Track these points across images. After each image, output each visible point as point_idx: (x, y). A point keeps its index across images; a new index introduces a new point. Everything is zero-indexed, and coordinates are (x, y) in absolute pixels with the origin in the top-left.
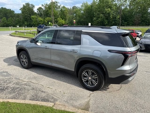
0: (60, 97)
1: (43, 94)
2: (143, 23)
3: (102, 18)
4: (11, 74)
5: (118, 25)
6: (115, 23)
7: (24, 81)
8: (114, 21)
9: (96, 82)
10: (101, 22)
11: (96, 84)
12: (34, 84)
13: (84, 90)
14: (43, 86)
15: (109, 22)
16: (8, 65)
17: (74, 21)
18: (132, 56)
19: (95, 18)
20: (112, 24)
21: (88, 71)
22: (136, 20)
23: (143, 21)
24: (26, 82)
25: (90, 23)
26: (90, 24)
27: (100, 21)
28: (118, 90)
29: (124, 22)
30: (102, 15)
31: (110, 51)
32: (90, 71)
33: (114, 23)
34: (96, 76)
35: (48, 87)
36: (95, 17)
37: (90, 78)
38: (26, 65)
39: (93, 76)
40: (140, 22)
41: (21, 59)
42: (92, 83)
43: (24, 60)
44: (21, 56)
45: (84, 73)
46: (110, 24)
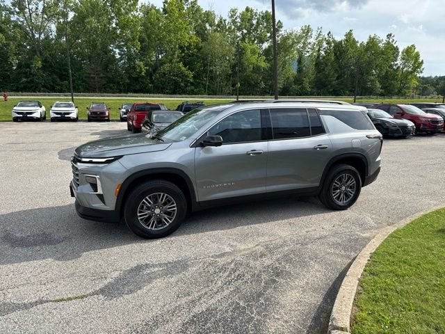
2: (111, 85)
5: (42, 89)
6: (32, 81)
8: (26, 75)
20: (22, 86)
22: (92, 75)
23: (110, 81)
29: (58, 80)
32: (346, 176)
33: (27, 82)
34: (353, 182)
37: (344, 188)
38: (168, 222)
39: (349, 183)
40: (104, 82)
41: (140, 212)
42: (347, 196)
43: (157, 211)
44: (146, 200)
45: (336, 183)
46: (13, 86)
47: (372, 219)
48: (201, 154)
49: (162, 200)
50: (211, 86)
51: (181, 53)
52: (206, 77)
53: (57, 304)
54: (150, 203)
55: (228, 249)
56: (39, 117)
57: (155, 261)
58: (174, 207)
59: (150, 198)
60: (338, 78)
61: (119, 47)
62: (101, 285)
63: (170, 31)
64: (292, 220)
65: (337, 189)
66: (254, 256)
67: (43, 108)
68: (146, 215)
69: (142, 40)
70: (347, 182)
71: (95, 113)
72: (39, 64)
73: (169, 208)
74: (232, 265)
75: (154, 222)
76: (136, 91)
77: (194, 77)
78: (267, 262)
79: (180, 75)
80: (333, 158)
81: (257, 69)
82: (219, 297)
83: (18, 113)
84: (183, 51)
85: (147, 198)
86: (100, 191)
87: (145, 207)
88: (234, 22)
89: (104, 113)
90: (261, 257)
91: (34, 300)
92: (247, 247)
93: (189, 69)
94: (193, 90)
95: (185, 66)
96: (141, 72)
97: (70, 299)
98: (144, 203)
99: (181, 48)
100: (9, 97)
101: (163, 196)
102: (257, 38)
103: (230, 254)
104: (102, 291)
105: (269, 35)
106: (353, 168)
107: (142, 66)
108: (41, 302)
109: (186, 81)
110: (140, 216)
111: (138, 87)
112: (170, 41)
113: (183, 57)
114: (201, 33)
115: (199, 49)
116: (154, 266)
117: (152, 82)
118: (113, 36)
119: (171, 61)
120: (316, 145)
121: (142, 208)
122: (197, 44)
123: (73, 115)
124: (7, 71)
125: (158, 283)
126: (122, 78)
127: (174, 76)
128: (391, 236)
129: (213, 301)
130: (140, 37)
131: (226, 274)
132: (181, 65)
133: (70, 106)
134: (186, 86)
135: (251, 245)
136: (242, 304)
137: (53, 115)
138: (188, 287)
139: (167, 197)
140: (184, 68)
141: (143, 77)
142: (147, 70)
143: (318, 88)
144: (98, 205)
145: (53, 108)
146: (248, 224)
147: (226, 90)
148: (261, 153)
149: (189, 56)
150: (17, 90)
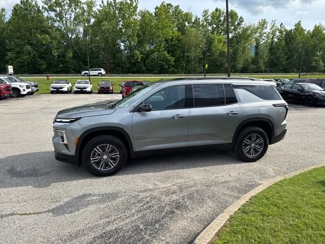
2: (118, 68)
3: (29, 54)
5: (72, 72)
6: (66, 66)
7: (167, 187)
8: (62, 62)
11: (261, 150)
14: (207, 178)
20: (60, 70)
22: (105, 62)
23: (117, 65)
25: (10, 65)
26: (11, 69)
27: (26, 62)
29: (83, 65)
30: (29, 47)
31: (274, 105)
32: (254, 135)
33: (62, 67)
34: (261, 140)
35: (216, 177)
36: (9, 51)
37: (253, 145)
38: (113, 165)
39: (258, 141)
40: (113, 66)
41: (93, 157)
42: (256, 151)
43: (105, 157)
44: (97, 149)
45: (246, 141)
46: (54, 70)
47: (274, 170)
48: (137, 117)
49: (108, 149)
50: (187, 67)
51: (167, 44)
52: (184, 61)
53: (21, 216)
54: (100, 151)
55: (151, 187)
56: (67, 90)
57: (96, 192)
58: (117, 155)
59: (99, 147)
60: (287, 59)
61: (123, 42)
62: (54, 206)
63: (158, 29)
64: (208, 168)
65: (248, 145)
66: (168, 193)
67: (70, 85)
68: (97, 159)
69: (139, 36)
70: (256, 140)
71: (103, 88)
72: (71, 55)
73: (114, 155)
74: (148, 199)
75: (102, 165)
76: (134, 72)
77: (175, 61)
78: (175, 197)
79: (165, 60)
80: (243, 122)
81: (222, 54)
82: (127, 221)
83: (54, 88)
84: (168, 43)
85: (97, 147)
86: (66, 142)
87: (96, 154)
88: (206, 20)
89: (109, 88)
90: (172, 194)
91: (9, 213)
92: (165, 186)
93: (171, 55)
94: (174, 71)
95: (169, 54)
96: (138, 58)
97: (30, 214)
98: (95, 151)
99: (166, 40)
100: (50, 77)
101: (109, 146)
102: (224, 30)
103: (152, 190)
104: (53, 211)
105: (233, 28)
106: (261, 130)
107: (139, 54)
108: (12, 214)
109: (169, 64)
110: (93, 160)
111: (135, 69)
112: (159, 36)
113: (168, 47)
114: (182, 29)
115: (179, 41)
116: (94, 195)
117: (145, 66)
118: (119, 34)
119: (159, 51)
120: (229, 111)
121: (94, 154)
122: (178, 37)
123: (89, 89)
124: (51, 60)
125: (92, 208)
126: (125, 63)
127: (160, 60)
128: (276, 184)
129: (123, 223)
130: (137, 34)
131: (141, 204)
132: (166, 52)
133: (87, 83)
134: (169, 68)
135: (169, 185)
136: (141, 227)
137: (76, 89)
138: (110, 212)
139: (112, 147)
140: (167, 55)
141: (139, 62)
142: (142, 57)
143: (271, 67)
144: (65, 151)
145: (76, 85)
146: (174, 169)
147: (198, 70)
148: (183, 117)
149: (172, 46)
150: (56, 73)
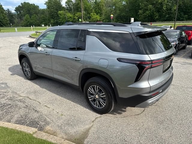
0: (54, 120)
1: (36, 114)
3: (151, 10)
4: (10, 86)
7: (21, 96)
8: (169, 14)
9: (105, 103)
10: (149, 16)
11: (104, 105)
12: (31, 101)
13: (90, 111)
14: (40, 104)
15: (160, 16)
16: (11, 75)
17: (112, 16)
18: (151, 67)
19: (140, 11)
21: (95, 86)
24: (21, 98)
25: (133, 17)
26: (132, 20)
27: (147, 15)
28: (137, 115)
30: (150, 6)
31: (119, 60)
32: (96, 87)
33: (168, 17)
34: (103, 95)
35: (45, 106)
36: (141, 9)
37: (97, 96)
42: (100, 103)
46: (162, 19)
58: (29, 70)
68: (25, 69)
150: (163, 21)
